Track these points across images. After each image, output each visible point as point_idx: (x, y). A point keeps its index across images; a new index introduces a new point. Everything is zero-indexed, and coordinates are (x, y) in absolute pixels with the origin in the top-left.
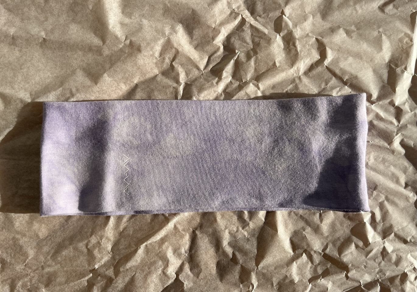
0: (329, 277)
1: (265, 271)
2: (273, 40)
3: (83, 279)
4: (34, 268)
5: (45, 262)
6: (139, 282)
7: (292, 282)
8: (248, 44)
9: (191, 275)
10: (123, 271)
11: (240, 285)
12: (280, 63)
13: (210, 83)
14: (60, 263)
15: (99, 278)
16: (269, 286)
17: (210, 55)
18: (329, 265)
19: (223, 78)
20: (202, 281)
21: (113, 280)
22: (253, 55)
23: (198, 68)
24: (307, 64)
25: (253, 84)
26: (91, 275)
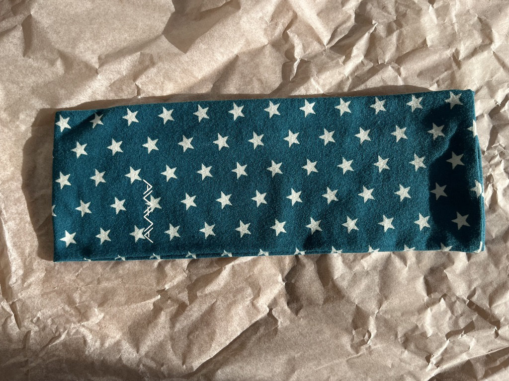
0: (474, 332)
1: (388, 317)
2: (423, 11)
3: (148, 301)
4: (88, 280)
5: (102, 273)
6: (219, 313)
7: (424, 335)
8: (389, 13)
9: (288, 311)
10: (200, 296)
11: (352, 331)
12: (433, 42)
13: (334, 62)
14: (122, 277)
15: (169, 301)
16: (392, 337)
17: (337, 25)
18: (475, 317)
19: (352, 56)
20: (302, 319)
21: (187, 306)
22: (396, 29)
23: (319, 41)
24: (468, 46)
25: (393, 67)
26: (159, 297)
